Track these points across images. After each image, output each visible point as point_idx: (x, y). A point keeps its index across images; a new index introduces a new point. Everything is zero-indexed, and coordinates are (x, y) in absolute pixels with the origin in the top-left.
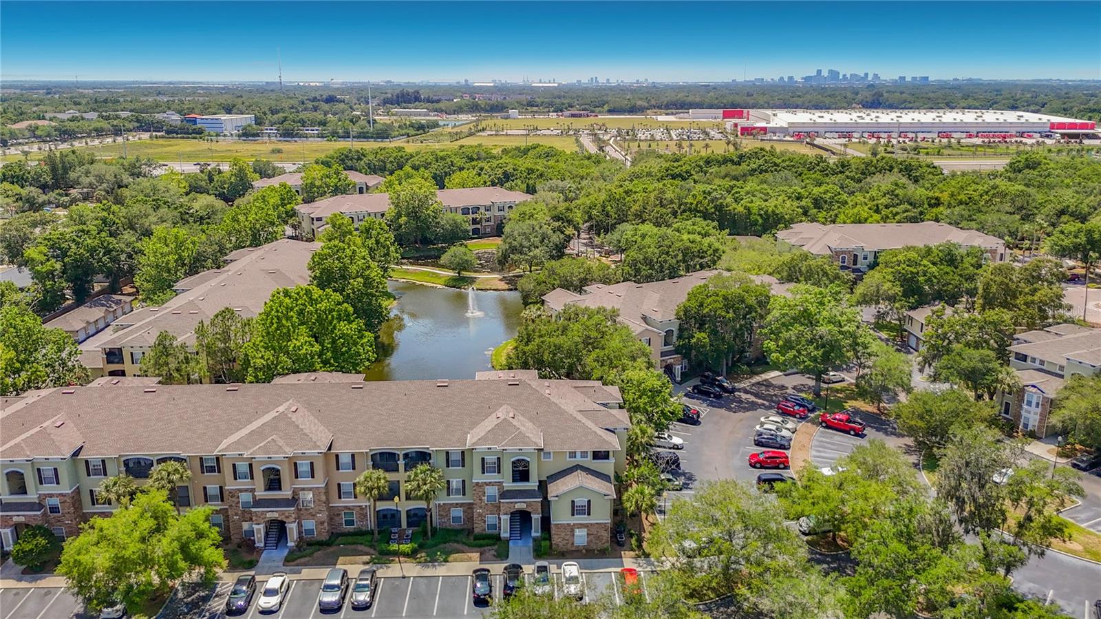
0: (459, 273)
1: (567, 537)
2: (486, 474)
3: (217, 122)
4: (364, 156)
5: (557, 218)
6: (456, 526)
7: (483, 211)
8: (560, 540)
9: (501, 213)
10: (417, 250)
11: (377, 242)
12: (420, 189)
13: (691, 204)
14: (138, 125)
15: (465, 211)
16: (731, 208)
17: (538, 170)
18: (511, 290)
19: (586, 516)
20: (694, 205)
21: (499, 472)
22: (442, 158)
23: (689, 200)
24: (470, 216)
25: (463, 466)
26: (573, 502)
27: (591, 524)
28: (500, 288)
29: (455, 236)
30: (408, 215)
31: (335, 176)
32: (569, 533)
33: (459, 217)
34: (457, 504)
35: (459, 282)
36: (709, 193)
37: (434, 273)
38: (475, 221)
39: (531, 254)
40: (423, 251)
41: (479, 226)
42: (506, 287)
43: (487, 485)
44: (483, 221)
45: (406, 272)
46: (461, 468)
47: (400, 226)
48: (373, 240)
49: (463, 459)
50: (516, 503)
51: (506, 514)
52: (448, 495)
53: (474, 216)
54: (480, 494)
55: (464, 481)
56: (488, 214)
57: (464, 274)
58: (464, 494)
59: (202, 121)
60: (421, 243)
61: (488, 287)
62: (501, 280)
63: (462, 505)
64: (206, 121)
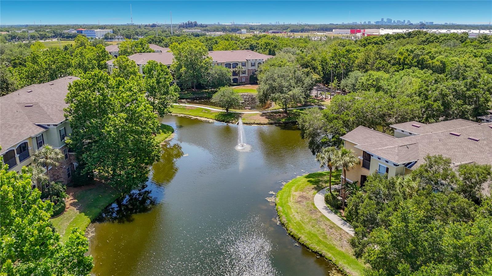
0: (227, 110)
3: (93, 32)
4: (163, 40)
5: (305, 66)
7: (241, 66)
9: (253, 68)
10: (194, 93)
11: (158, 82)
12: (196, 47)
13: (400, 59)
14: (54, 35)
15: (228, 65)
16: (429, 62)
17: (272, 44)
18: (271, 124)
20: (402, 60)
22: (210, 39)
23: (397, 56)
24: (232, 70)
28: (262, 122)
29: (220, 82)
30: (186, 66)
31: (140, 46)
33: (224, 69)
35: (227, 117)
36: (412, 52)
37: (206, 110)
38: (234, 73)
39: (291, 93)
40: (197, 94)
41: (237, 77)
42: (267, 121)
44: (241, 73)
45: (184, 108)
47: (181, 76)
48: (154, 80)
53: (234, 69)
56: (244, 69)
57: (231, 110)
59: (85, 32)
60: (196, 88)
61: (252, 121)
62: (262, 115)
64: (87, 32)
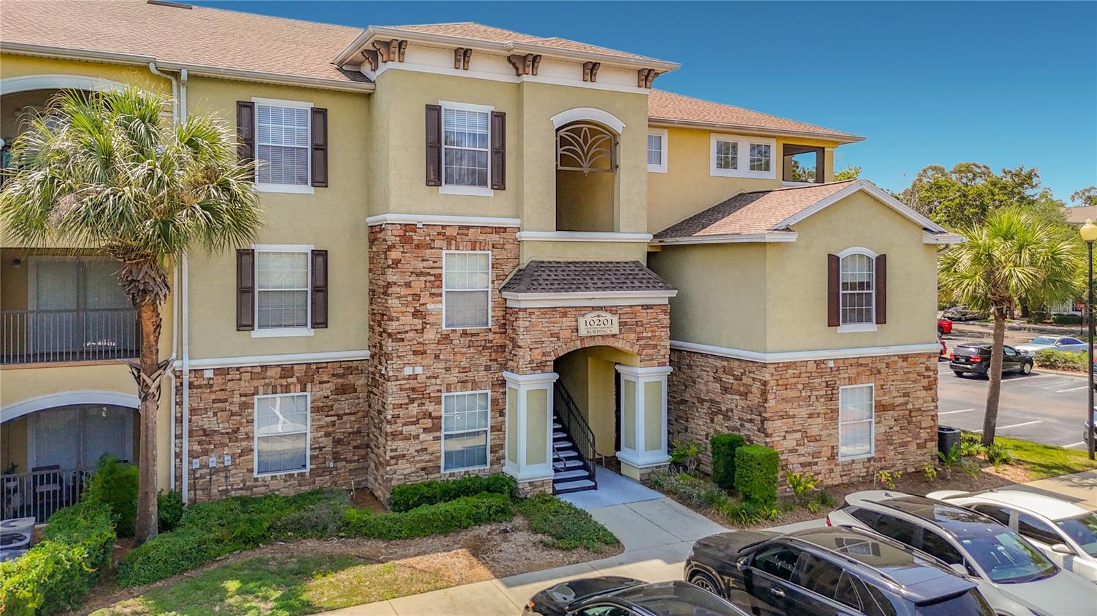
1: (815, 426)
2: (445, 189)
6: (278, 483)
8: (790, 442)
19: (872, 327)
21: (500, 183)
25: (320, 179)
26: (833, 261)
27: (888, 361)
32: (820, 407)
34: (287, 371)
43: (449, 240)
46: (308, 189)
49: (320, 148)
50: (582, 311)
51: (540, 367)
52: (244, 323)
54: (418, 284)
55: (320, 256)
58: (320, 321)
63: (310, 373)
